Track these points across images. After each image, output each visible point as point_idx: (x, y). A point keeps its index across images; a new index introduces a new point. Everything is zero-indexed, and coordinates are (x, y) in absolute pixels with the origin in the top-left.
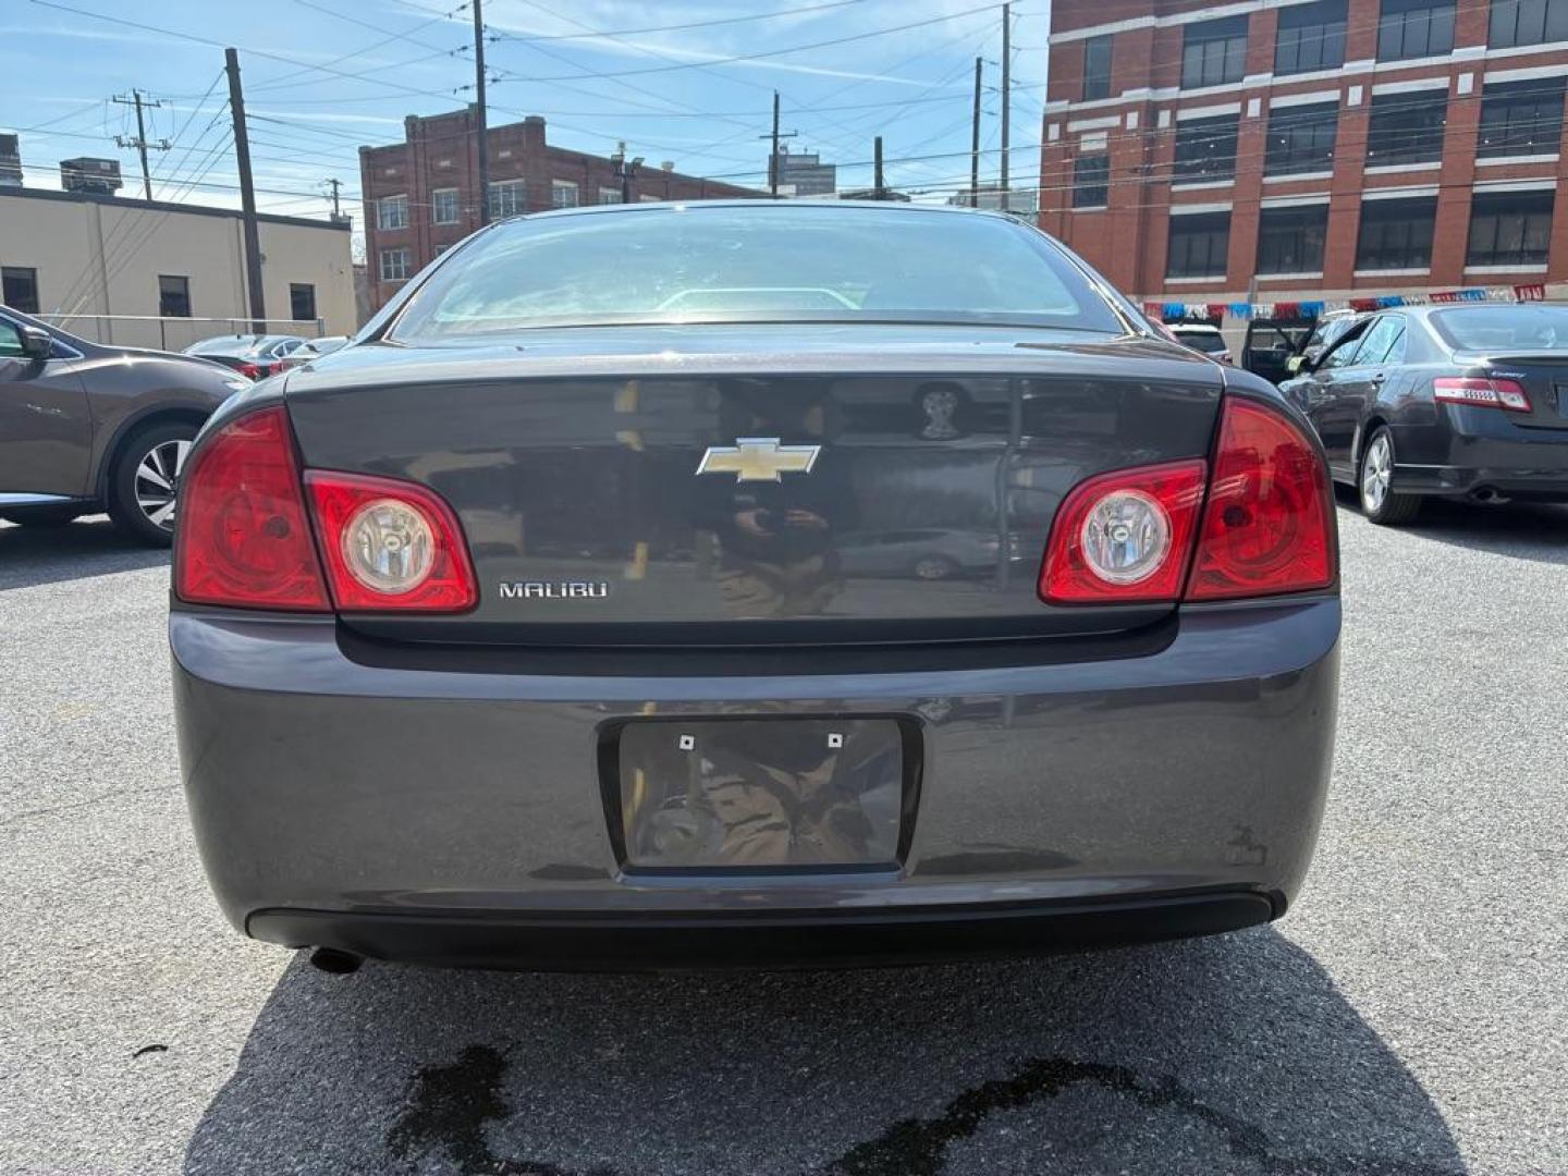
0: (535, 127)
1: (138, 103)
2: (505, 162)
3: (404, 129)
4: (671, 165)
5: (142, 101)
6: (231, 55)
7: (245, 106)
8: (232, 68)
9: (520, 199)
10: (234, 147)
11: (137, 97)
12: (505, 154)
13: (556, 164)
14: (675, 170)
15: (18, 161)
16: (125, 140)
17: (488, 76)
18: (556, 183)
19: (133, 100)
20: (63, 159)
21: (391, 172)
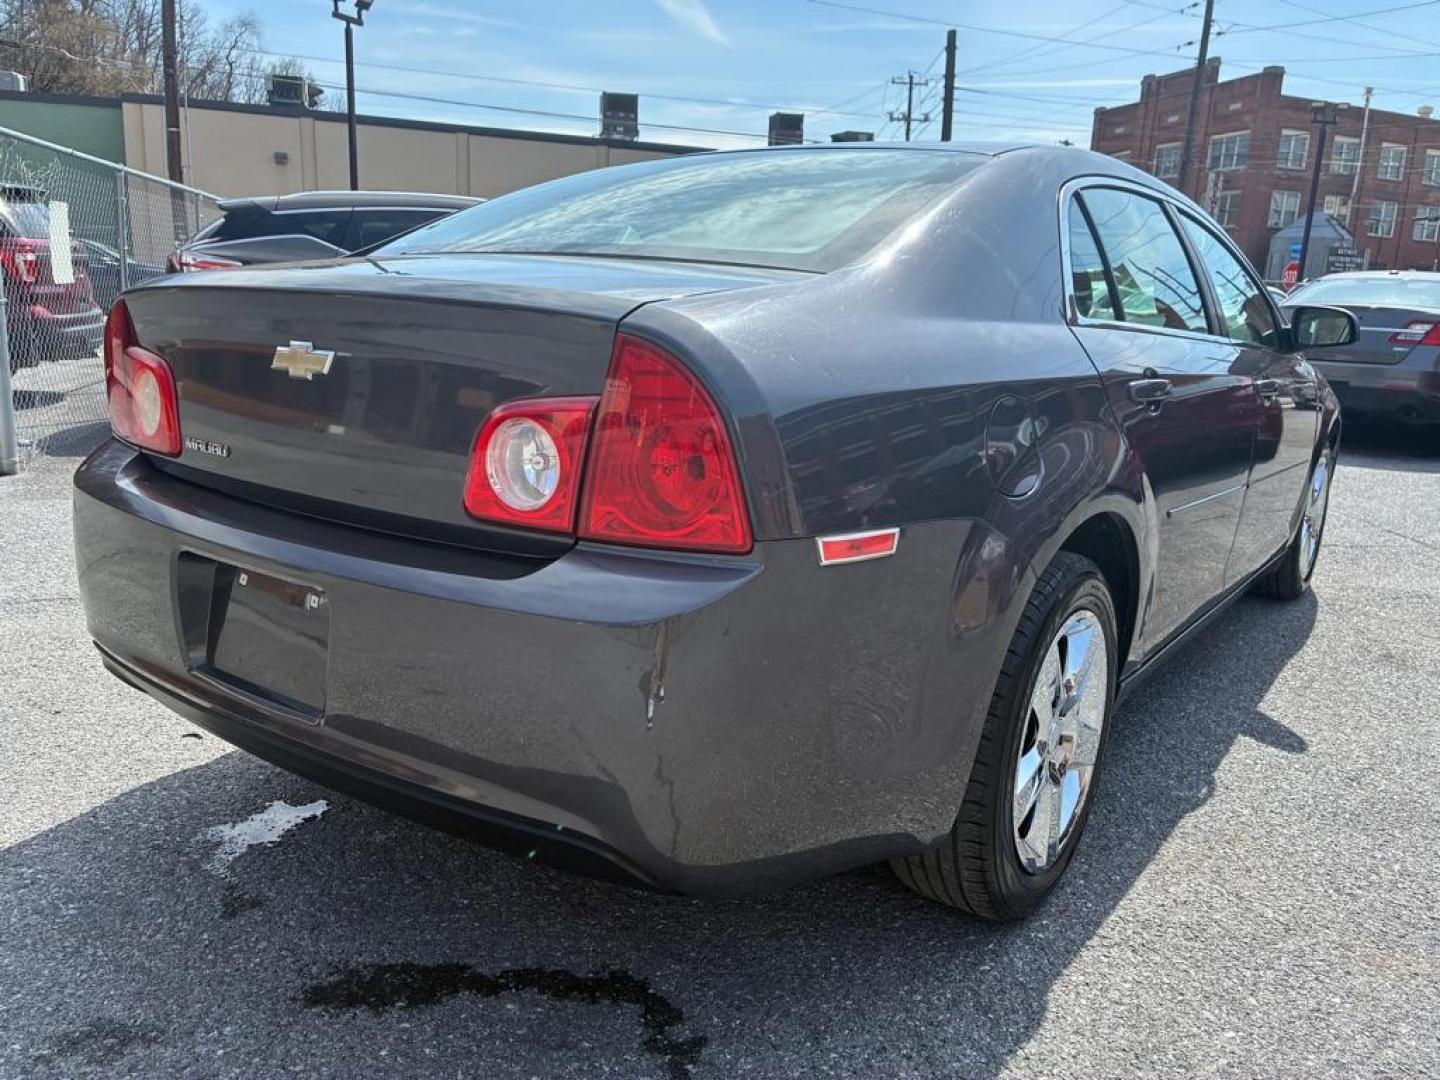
0: (1273, 76)
1: (911, 83)
2: (1236, 113)
3: (1140, 88)
4: (1429, 110)
5: (915, 80)
6: (952, 35)
7: (956, 79)
8: (951, 48)
9: (1244, 151)
10: (941, 116)
11: (911, 77)
12: (1236, 106)
13: (1288, 113)
14: (1432, 116)
15: (801, 136)
16: (895, 116)
17: (1214, 29)
18: (1285, 132)
19: (907, 80)
20: (833, 133)
21: (1119, 131)
